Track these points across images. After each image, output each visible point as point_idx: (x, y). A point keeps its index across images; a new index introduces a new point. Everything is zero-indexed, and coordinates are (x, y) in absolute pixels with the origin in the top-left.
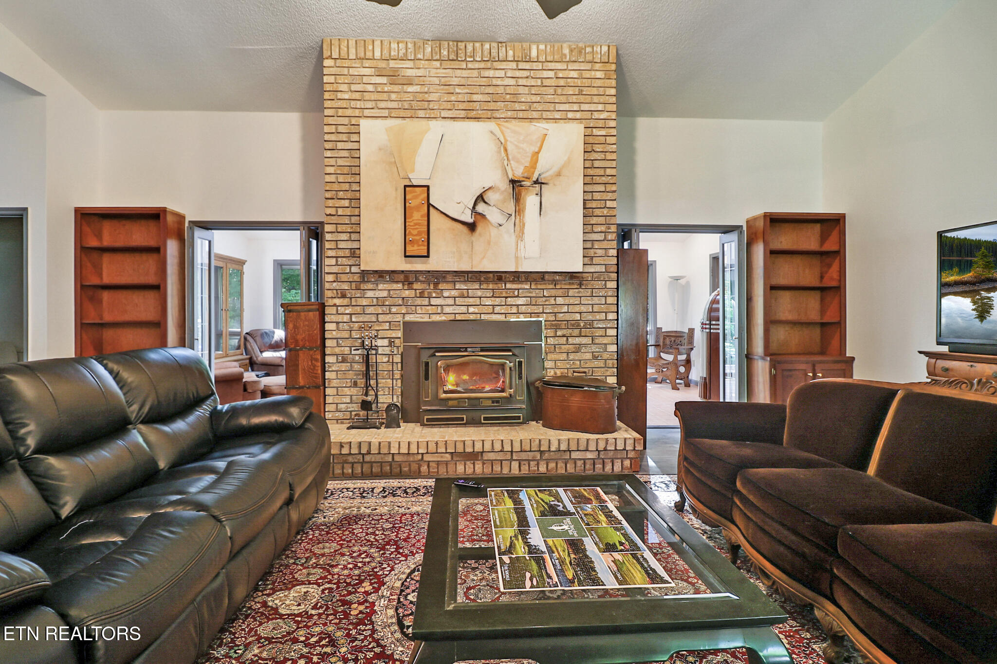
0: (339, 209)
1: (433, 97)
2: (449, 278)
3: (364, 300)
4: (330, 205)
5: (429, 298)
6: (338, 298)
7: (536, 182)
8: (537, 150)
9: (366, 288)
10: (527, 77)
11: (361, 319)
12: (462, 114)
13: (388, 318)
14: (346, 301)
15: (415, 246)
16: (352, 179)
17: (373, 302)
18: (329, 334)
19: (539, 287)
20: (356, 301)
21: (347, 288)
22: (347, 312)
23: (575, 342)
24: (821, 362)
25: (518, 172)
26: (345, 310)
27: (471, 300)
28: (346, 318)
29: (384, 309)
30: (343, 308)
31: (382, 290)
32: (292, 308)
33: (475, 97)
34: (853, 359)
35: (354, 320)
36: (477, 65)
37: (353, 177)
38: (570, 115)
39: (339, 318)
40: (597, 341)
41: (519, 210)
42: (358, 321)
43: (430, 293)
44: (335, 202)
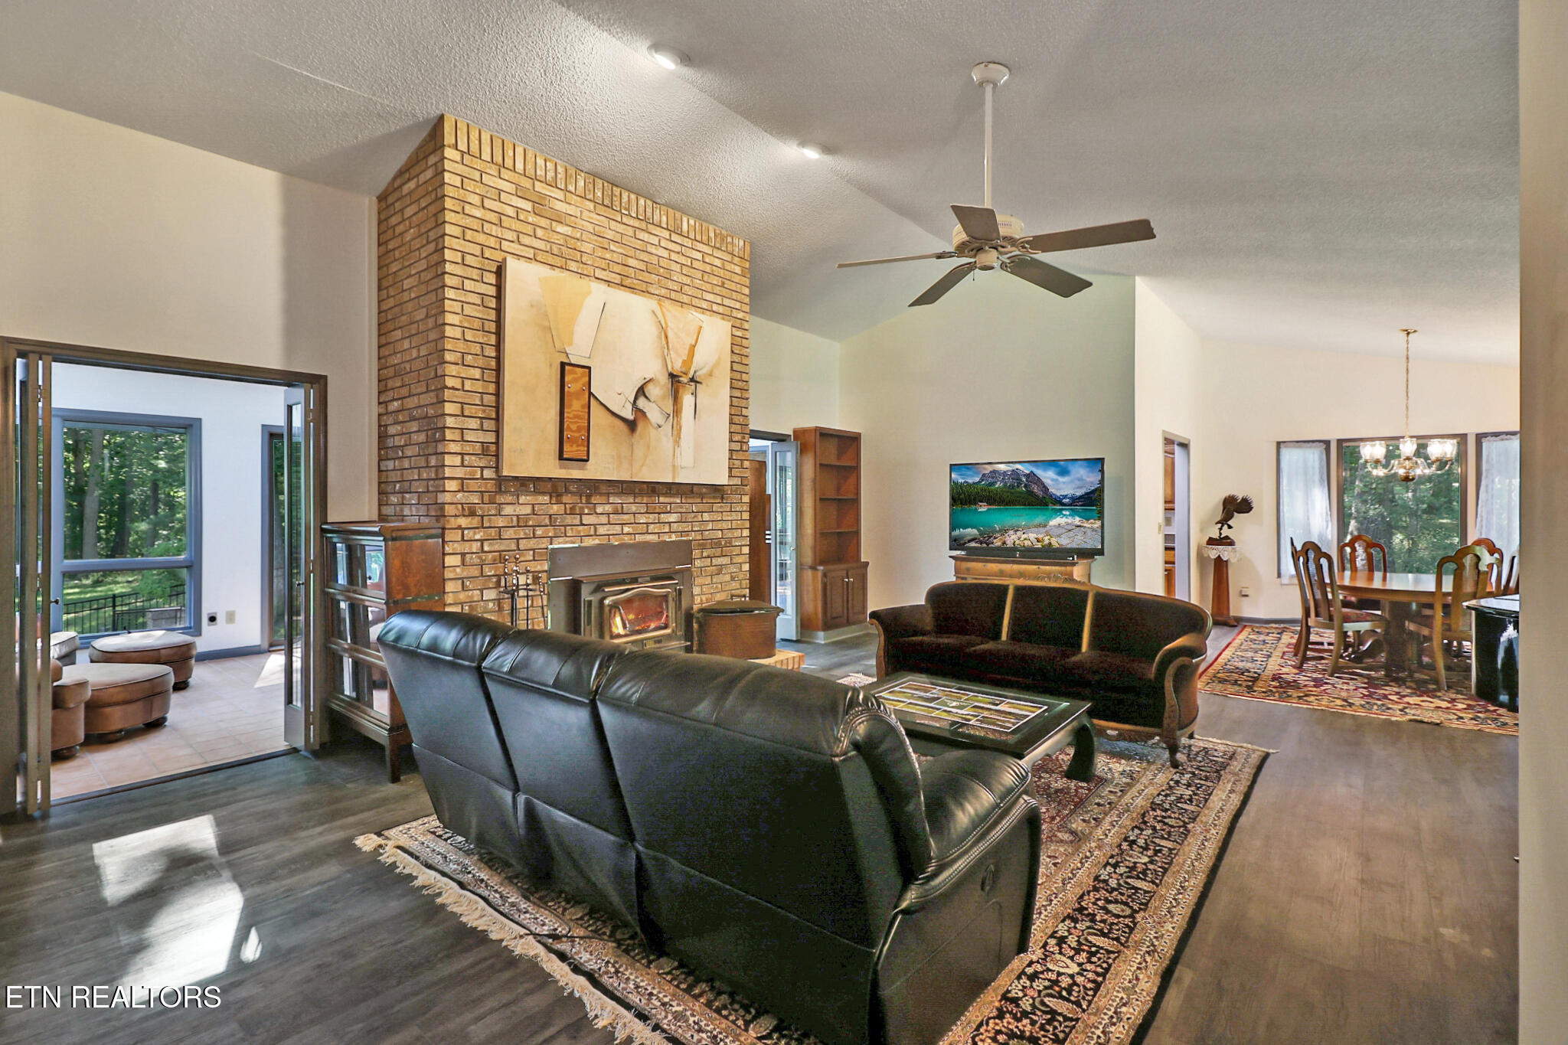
0: (466, 382)
1: (587, 247)
2: (603, 489)
3: (501, 519)
4: (454, 374)
5: (581, 515)
6: (464, 516)
7: (692, 380)
8: (693, 343)
9: (503, 501)
10: (678, 253)
11: (496, 547)
12: (617, 279)
13: (532, 544)
14: (475, 522)
15: (575, 446)
16: (485, 339)
17: (512, 521)
18: (451, 572)
19: (689, 501)
20: (490, 520)
21: (477, 502)
22: (477, 537)
23: (717, 563)
24: (853, 568)
25: (677, 366)
26: (475, 534)
27: (625, 517)
28: (475, 547)
29: (527, 531)
30: (471, 532)
31: (522, 505)
32: (400, 533)
33: (631, 262)
34: (867, 563)
35: (486, 548)
36: (632, 222)
37: (487, 336)
38: (715, 308)
39: (466, 547)
40: (734, 561)
41: (677, 411)
42: (493, 549)
43: (582, 509)
44: (461, 370)
